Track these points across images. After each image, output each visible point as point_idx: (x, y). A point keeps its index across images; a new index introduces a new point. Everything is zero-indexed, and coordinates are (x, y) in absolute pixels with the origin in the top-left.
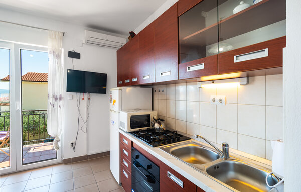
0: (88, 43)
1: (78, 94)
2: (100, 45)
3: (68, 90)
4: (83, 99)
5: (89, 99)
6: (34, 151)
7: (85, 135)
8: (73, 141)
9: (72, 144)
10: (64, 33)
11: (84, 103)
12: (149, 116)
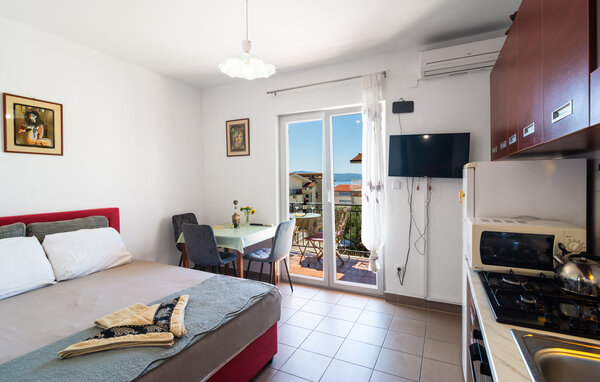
0: (428, 75)
1: (410, 179)
2: (455, 73)
3: (391, 173)
4: (418, 188)
5: (430, 188)
6: (360, 268)
7: (422, 259)
8: (401, 265)
9: (399, 269)
10: (384, 73)
11: (420, 197)
12: (550, 239)
